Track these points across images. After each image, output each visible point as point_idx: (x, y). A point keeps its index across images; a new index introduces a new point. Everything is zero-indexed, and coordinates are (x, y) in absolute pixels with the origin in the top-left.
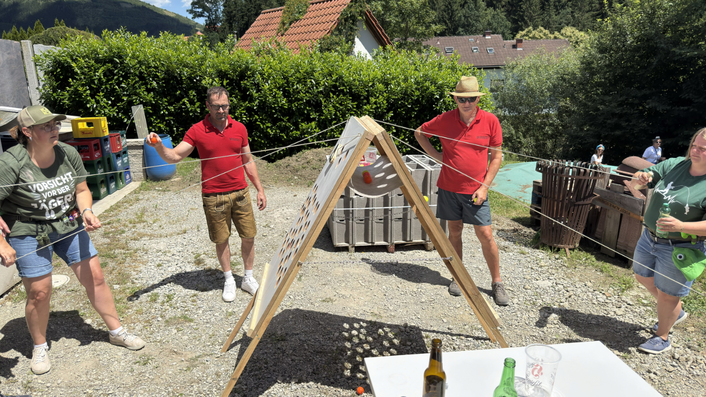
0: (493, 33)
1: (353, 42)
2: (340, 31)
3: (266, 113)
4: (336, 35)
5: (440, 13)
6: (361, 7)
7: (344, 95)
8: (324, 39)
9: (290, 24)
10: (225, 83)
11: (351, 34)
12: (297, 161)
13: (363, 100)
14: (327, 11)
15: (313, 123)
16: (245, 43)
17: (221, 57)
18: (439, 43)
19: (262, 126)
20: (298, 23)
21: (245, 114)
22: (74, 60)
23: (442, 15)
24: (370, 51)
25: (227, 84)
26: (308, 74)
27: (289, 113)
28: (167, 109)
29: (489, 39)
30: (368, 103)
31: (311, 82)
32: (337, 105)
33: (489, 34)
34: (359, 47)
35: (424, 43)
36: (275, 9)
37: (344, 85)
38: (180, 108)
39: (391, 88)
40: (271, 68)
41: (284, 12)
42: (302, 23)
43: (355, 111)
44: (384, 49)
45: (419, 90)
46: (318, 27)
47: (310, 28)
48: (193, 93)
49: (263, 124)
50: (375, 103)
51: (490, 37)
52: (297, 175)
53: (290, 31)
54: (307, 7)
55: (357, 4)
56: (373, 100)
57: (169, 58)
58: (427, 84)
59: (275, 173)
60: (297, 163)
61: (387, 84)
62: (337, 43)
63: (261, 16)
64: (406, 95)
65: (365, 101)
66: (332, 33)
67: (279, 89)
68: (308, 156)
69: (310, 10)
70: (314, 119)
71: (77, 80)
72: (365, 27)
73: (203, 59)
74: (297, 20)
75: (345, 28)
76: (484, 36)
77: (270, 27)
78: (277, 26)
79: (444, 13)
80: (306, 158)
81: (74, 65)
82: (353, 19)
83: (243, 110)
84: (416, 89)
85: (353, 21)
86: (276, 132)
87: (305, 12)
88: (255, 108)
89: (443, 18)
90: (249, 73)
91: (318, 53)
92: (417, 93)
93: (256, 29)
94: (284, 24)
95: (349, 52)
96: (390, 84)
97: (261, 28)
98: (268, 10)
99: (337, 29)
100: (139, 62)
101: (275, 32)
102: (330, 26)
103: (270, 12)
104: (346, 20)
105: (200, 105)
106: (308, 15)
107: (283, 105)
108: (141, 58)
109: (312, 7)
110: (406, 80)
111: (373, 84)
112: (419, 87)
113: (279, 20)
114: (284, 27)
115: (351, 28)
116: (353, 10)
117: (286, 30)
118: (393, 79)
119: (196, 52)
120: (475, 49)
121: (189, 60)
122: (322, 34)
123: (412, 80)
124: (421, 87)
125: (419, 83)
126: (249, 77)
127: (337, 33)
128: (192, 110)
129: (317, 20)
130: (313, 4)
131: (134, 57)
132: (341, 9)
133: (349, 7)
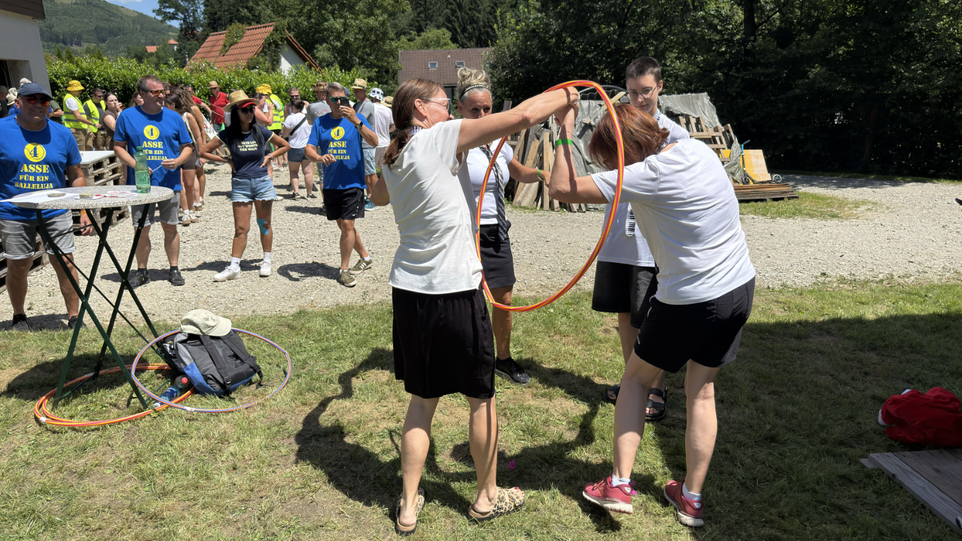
1: (279, 61)
2: (265, 53)
4: (262, 57)
6: (281, 34)
8: (251, 59)
9: (230, 47)
11: (276, 55)
17: (163, 75)
20: (236, 46)
22: (57, 79)
34: (285, 66)
36: (221, 32)
41: (226, 36)
42: (239, 45)
46: (248, 50)
47: (243, 50)
53: (230, 52)
54: (244, 32)
55: (278, 32)
57: (124, 76)
62: (261, 62)
63: (210, 38)
66: (258, 55)
69: (246, 35)
71: (60, 92)
72: (286, 49)
74: (235, 43)
75: (269, 50)
77: (216, 49)
78: (220, 48)
81: (58, 81)
82: (276, 43)
85: (276, 45)
87: (242, 37)
93: (204, 50)
94: (225, 46)
97: (208, 49)
98: (215, 33)
99: (262, 51)
100: (104, 79)
101: (218, 53)
102: (256, 49)
103: (216, 35)
104: (270, 44)
106: (245, 39)
108: (106, 76)
109: (248, 33)
113: (222, 43)
114: (226, 48)
115: (275, 51)
116: (274, 36)
117: (227, 51)
122: (250, 56)
127: (263, 54)
129: (250, 44)
130: (248, 30)
131: (100, 76)
132: (266, 36)
133: (272, 34)
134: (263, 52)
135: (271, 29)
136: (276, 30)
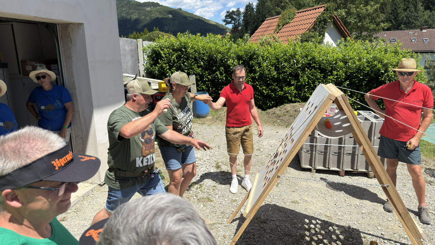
0: (429, 28)
1: (324, 36)
3: (263, 80)
4: (313, 32)
5: (387, 15)
6: (331, 13)
7: (315, 69)
8: (304, 34)
9: (283, 26)
10: (240, 62)
11: (322, 31)
12: (280, 110)
13: (328, 72)
14: (308, 17)
15: (293, 88)
16: (254, 38)
17: (240, 48)
18: (385, 35)
19: (260, 88)
20: (288, 25)
21: (250, 81)
22: (162, 50)
23: (389, 16)
24: (335, 41)
25: (242, 63)
26: (292, 56)
27: (277, 80)
28: (207, 78)
29: (425, 32)
30: (332, 74)
31: (293, 61)
32: (310, 76)
33: (425, 29)
34: (328, 39)
35: (374, 36)
36: (274, 17)
37: (315, 63)
38: (215, 77)
39: (349, 65)
40: (268, 53)
41: (280, 19)
42: (291, 25)
43: (321, 80)
44: (345, 40)
45: (369, 67)
46: (301, 27)
47: (295, 28)
48: (222, 68)
49: (261, 87)
50: (337, 75)
51: (426, 31)
52: (279, 120)
53: (283, 30)
54: (295, 15)
55: (328, 12)
56: (335, 73)
57: (211, 48)
58: (376, 63)
59: (266, 117)
60: (280, 112)
61: (345, 62)
62: (312, 37)
63: (265, 22)
64: (359, 70)
65: (329, 73)
66: (310, 31)
67: (272, 66)
68: (288, 108)
69: (296, 17)
70: (293, 85)
71: (163, 60)
72: (332, 26)
73: (230, 49)
74: (287, 23)
75: (318, 27)
76: (421, 30)
77: (270, 29)
78: (274, 28)
79: (391, 15)
80: (286, 109)
81: (162, 52)
82: (325, 21)
83: (250, 78)
84: (367, 66)
85: (325, 22)
86: (268, 92)
87: (293, 18)
88: (257, 77)
89: (389, 18)
90: (255, 56)
91: (300, 43)
92: (368, 69)
93: (261, 30)
94: (279, 26)
95: (321, 42)
96: (348, 62)
97: (264, 29)
98: (270, 18)
100: (195, 51)
101: (273, 31)
102: (309, 26)
103: (271, 19)
104: (320, 22)
105: (225, 75)
106: (295, 20)
107: (274, 75)
108: (196, 49)
109: (298, 15)
110: (360, 60)
111: (336, 63)
112: (369, 65)
113: (276, 24)
115: (323, 27)
116: (325, 15)
117: (280, 29)
118: (350, 59)
119: (226, 45)
120: (413, 39)
121: (222, 49)
122: (303, 32)
123: (365, 60)
124: (371, 65)
125: (370, 62)
126: (255, 59)
127: (313, 30)
128: (221, 78)
129: (301, 22)
130: (298, 13)
131: (192, 48)
132: (317, 15)
133: (323, 14)
134: (314, 28)
135: (322, 10)
136: (327, 10)
